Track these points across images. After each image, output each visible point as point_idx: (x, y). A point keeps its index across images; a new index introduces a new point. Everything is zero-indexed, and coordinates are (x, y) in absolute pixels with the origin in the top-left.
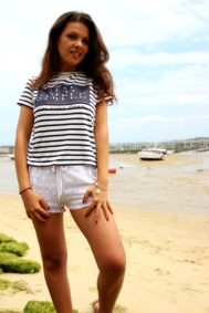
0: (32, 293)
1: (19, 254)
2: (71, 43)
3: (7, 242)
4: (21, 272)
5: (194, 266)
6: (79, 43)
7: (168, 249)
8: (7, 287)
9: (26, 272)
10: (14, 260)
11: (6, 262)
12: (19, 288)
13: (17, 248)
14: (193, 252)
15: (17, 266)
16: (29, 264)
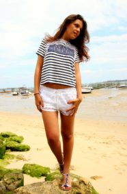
0: (26, 160)
1: (19, 142)
2: (75, 28)
3: (13, 136)
4: (20, 151)
5: (108, 145)
6: (79, 30)
7: (94, 138)
8: (13, 158)
9: (23, 150)
10: (17, 145)
11: (12, 146)
12: (19, 158)
13: (17, 139)
14: (108, 138)
15: (18, 148)
16: (24, 146)
